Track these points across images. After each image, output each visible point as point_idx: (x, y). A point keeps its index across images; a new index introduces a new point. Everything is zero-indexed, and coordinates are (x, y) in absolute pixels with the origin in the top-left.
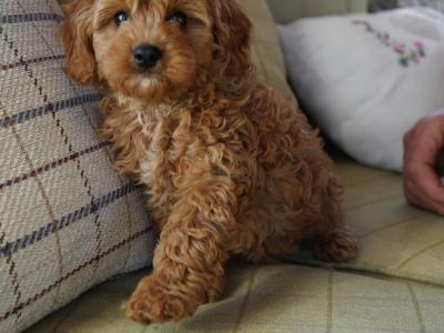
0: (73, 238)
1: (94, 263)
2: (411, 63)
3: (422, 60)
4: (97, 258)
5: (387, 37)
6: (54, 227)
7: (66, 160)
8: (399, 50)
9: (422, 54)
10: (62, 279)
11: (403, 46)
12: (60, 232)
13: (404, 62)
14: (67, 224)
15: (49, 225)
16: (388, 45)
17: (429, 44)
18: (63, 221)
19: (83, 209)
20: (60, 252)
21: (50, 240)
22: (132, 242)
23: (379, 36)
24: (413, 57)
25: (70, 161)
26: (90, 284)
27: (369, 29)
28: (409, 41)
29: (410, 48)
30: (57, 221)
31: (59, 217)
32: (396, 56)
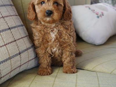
0: (14, 61)
1: (19, 67)
2: (100, 17)
3: (103, 16)
4: (20, 66)
5: (94, 11)
6: (10, 58)
7: (13, 42)
8: (97, 14)
9: (103, 15)
10: (11, 71)
11: (98, 13)
12: (11, 60)
13: (98, 17)
14: (13, 58)
15: (9, 58)
16: (94, 13)
17: (105, 13)
18: (12, 57)
19: (17, 54)
20: (11, 64)
21: (9, 62)
22: (29, 62)
23: (92, 10)
24: (101, 16)
25: (14, 42)
26: (18, 72)
27: (90, 9)
28: (100, 12)
29: (100, 13)
30: (10, 57)
31: (11, 56)
32: (96, 16)
